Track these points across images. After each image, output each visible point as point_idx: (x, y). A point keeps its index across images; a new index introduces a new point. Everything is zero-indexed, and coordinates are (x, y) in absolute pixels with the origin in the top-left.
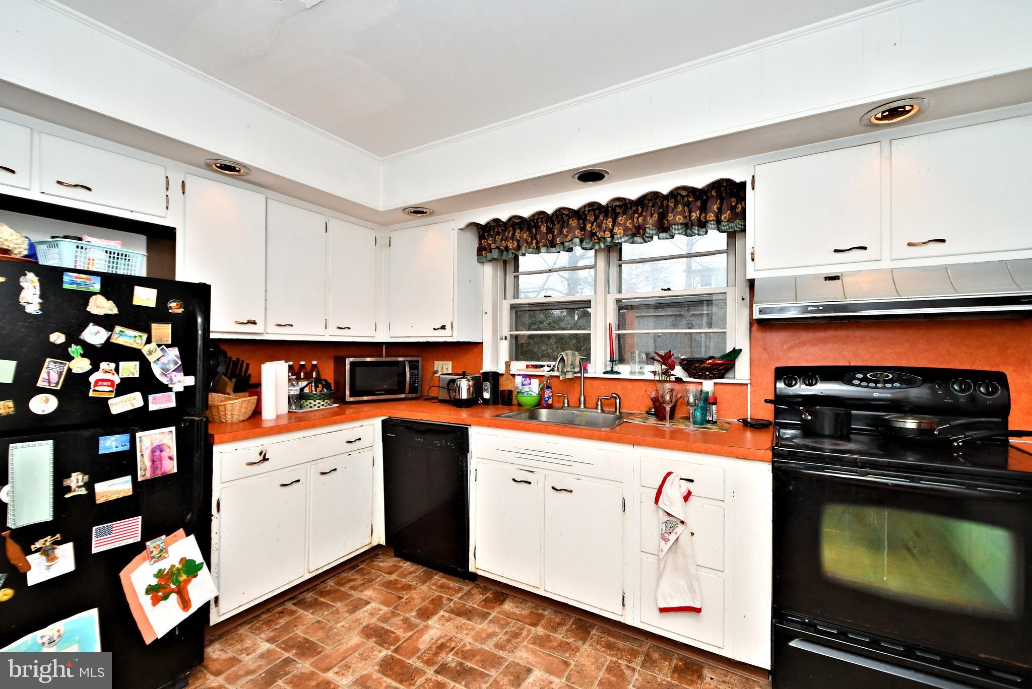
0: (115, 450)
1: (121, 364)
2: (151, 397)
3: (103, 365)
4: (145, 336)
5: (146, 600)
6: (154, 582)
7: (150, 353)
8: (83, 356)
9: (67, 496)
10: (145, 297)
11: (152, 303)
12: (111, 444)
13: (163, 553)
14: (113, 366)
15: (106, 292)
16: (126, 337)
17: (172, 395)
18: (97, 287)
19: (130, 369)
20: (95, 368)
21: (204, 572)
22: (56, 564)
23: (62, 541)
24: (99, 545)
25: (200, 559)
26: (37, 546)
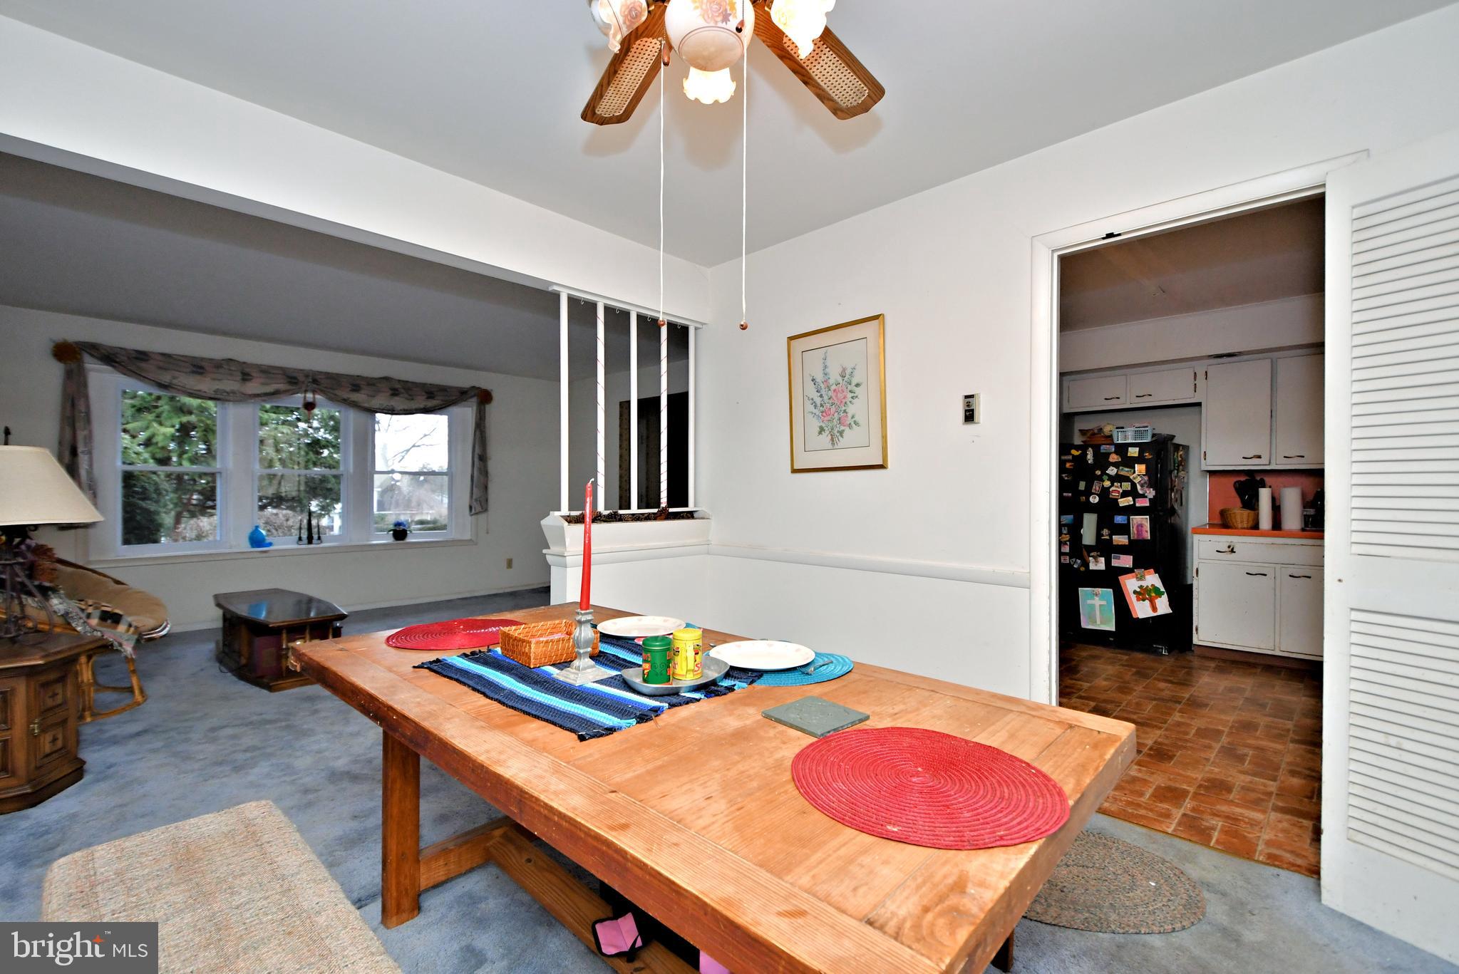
0: (1120, 523)
1: (1122, 484)
2: (1136, 500)
3: (1115, 484)
4: (1132, 471)
5: (1134, 597)
6: (1138, 590)
7: (1134, 478)
8: (1108, 480)
9: (1102, 538)
10: (1133, 452)
11: (1137, 455)
12: (1119, 519)
13: (1142, 579)
14: (1119, 484)
15: (1116, 452)
16: (1125, 471)
17: (1147, 500)
18: (1113, 450)
19: (1127, 486)
20: (1112, 485)
21: (1165, 597)
22: (1098, 565)
23: (1101, 556)
24: (1115, 563)
25: (1163, 589)
26: (1092, 554)
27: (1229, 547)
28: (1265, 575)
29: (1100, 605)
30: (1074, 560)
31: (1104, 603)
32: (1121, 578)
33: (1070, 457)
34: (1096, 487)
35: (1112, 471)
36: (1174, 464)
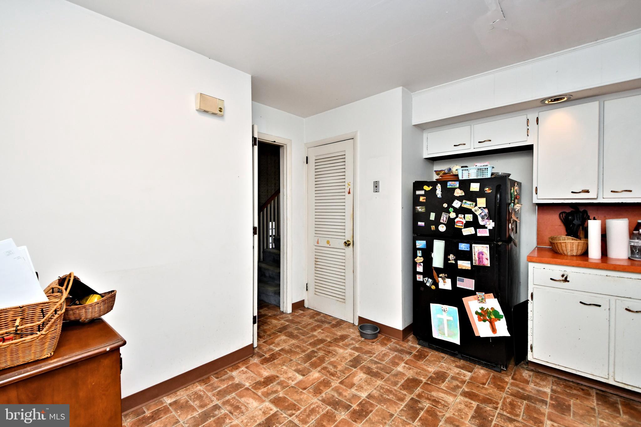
0: (464, 249)
1: (466, 215)
2: (478, 230)
3: (460, 215)
4: (474, 204)
5: (476, 317)
6: (480, 311)
7: (476, 211)
8: (453, 212)
9: (449, 262)
10: (475, 187)
11: (478, 190)
12: (463, 247)
13: (482, 301)
14: (463, 216)
15: (460, 188)
16: (468, 205)
17: (487, 230)
18: (458, 186)
19: (469, 217)
20: (457, 217)
21: (503, 321)
22: (445, 284)
23: (448, 278)
24: (459, 285)
25: (501, 313)
26: (441, 275)
27: (563, 276)
28: (600, 306)
29: (448, 320)
30: (427, 278)
31: (451, 318)
32: (464, 299)
33: (422, 192)
34: (444, 218)
35: (457, 204)
36: (511, 197)
